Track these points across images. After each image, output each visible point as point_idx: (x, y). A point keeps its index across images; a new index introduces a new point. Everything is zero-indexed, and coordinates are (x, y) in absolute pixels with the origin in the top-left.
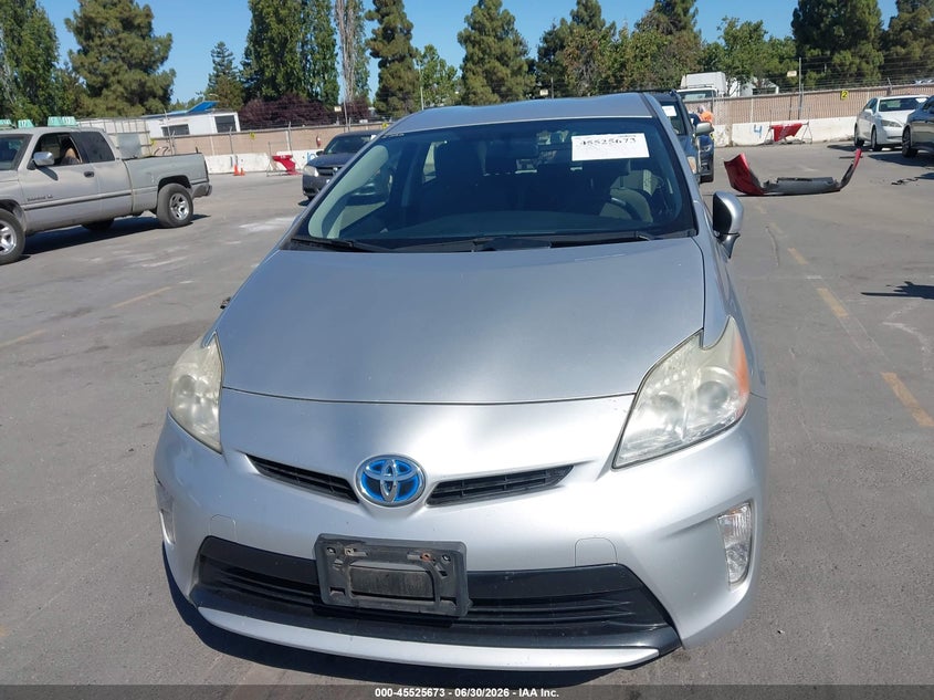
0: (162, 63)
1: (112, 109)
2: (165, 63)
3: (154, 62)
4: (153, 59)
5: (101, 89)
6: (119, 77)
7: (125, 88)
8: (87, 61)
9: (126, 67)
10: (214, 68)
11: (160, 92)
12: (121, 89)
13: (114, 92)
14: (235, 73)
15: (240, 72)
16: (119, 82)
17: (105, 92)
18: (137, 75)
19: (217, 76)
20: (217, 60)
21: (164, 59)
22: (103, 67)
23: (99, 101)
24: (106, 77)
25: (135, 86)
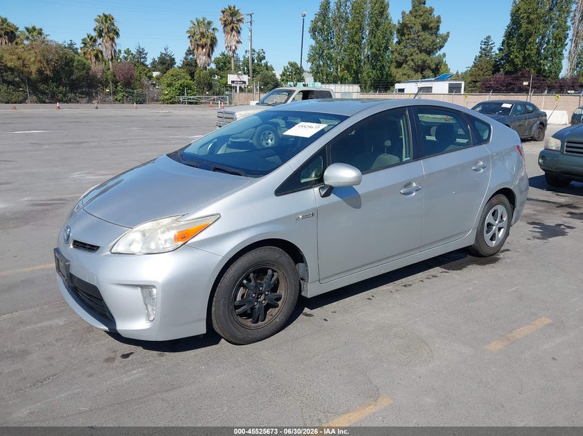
0: (440, 50)
1: (405, 74)
2: (442, 50)
3: (435, 49)
4: (435, 47)
5: (402, 63)
6: (412, 57)
7: (415, 63)
8: (399, 47)
9: (418, 52)
10: (480, 52)
11: (434, 67)
12: (413, 64)
13: (409, 65)
14: (492, 55)
15: (496, 54)
16: (412, 60)
17: (404, 65)
18: (423, 56)
19: (481, 57)
20: (483, 47)
21: (441, 47)
22: (406, 52)
23: (399, 70)
24: (406, 57)
25: (420, 63)
